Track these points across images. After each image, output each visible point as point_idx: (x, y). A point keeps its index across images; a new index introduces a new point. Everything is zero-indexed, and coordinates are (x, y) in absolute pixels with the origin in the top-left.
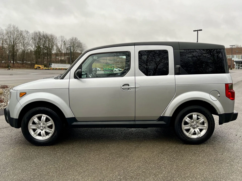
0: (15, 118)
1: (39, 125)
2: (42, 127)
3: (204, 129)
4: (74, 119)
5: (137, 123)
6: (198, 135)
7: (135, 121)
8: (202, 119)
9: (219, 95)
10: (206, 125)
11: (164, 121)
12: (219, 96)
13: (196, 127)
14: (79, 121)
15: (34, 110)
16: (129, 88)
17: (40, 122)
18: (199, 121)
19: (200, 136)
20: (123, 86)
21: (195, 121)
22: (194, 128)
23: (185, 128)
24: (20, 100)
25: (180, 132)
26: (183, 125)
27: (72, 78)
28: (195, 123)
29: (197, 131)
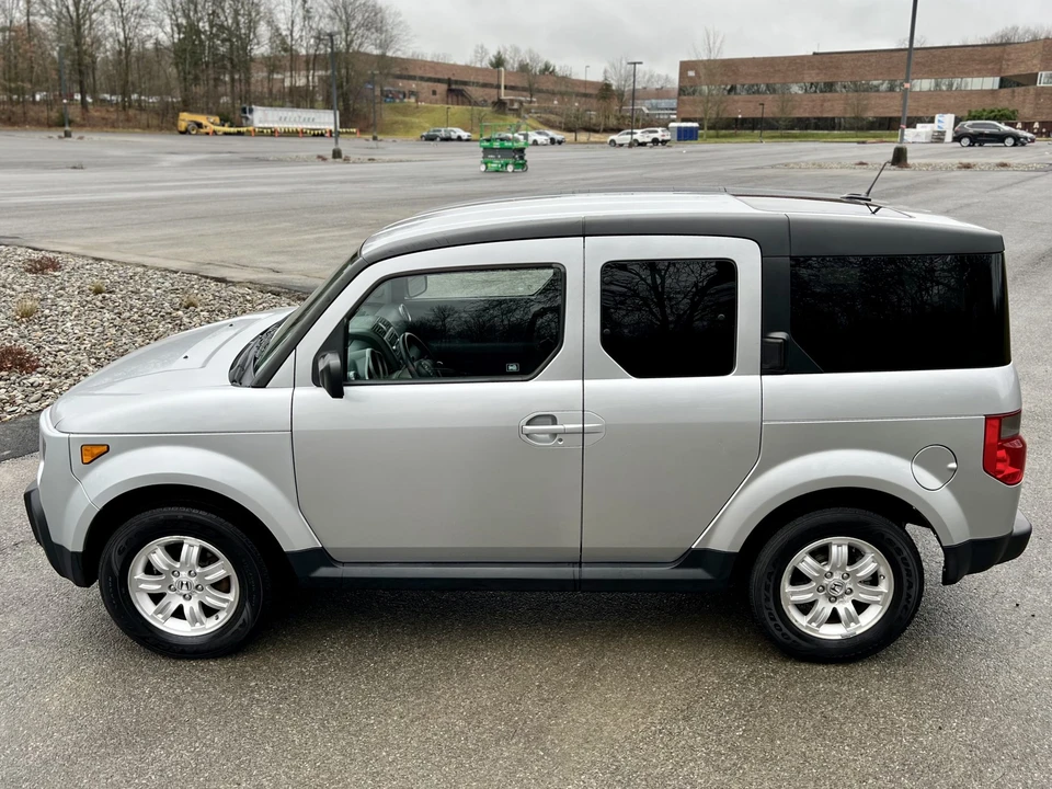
0: (71, 550)
1: (175, 579)
2: (184, 587)
3: (877, 603)
4: (320, 556)
5: (589, 572)
6: (847, 626)
7: (580, 564)
8: (871, 562)
9: (953, 465)
10: (885, 587)
11: (707, 569)
12: (955, 470)
13: (842, 596)
15: (146, 520)
16: (554, 435)
17: (178, 565)
18: (857, 571)
19: (858, 632)
20: (528, 423)
21: (842, 568)
22: (832, 599)
23: (794, 598)
24: (84, 474)
25: (770, 614)
26: (786, 587)
27: (304, 384)
28: (837, 577)
29: (846, 609)
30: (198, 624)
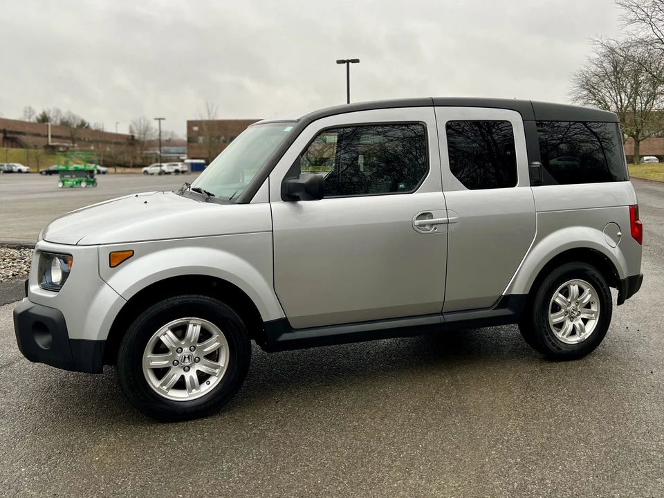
0: (97, 339)
1: (179, 355)
2: (187, 360)
3: (592, 319)
4: (283, 324)
5: (448, 318)
6: (580, 335)
7: (441, 313)
8: (588, 296)
9: (619, 233)
10: (596, 308)
11: (510, 309)
12: (620, 236)
13: (576, 317)
14: (297, 330)
15: (165, 307)
16: (432, 225)
17: (183, 343)
18: (583, 300)
19: (585, 338)
20: (417, 218)
21: (576, 299)
22: (572, 319)
23: (554, 320)
25: (546, 331)
26: (550, 315)
27: (276, 201)
28: (573, 305)
29: (579, 324)
30: (194, 390)
